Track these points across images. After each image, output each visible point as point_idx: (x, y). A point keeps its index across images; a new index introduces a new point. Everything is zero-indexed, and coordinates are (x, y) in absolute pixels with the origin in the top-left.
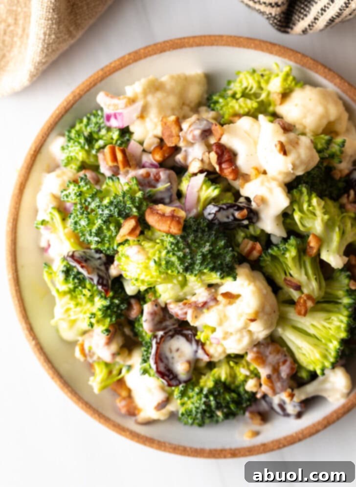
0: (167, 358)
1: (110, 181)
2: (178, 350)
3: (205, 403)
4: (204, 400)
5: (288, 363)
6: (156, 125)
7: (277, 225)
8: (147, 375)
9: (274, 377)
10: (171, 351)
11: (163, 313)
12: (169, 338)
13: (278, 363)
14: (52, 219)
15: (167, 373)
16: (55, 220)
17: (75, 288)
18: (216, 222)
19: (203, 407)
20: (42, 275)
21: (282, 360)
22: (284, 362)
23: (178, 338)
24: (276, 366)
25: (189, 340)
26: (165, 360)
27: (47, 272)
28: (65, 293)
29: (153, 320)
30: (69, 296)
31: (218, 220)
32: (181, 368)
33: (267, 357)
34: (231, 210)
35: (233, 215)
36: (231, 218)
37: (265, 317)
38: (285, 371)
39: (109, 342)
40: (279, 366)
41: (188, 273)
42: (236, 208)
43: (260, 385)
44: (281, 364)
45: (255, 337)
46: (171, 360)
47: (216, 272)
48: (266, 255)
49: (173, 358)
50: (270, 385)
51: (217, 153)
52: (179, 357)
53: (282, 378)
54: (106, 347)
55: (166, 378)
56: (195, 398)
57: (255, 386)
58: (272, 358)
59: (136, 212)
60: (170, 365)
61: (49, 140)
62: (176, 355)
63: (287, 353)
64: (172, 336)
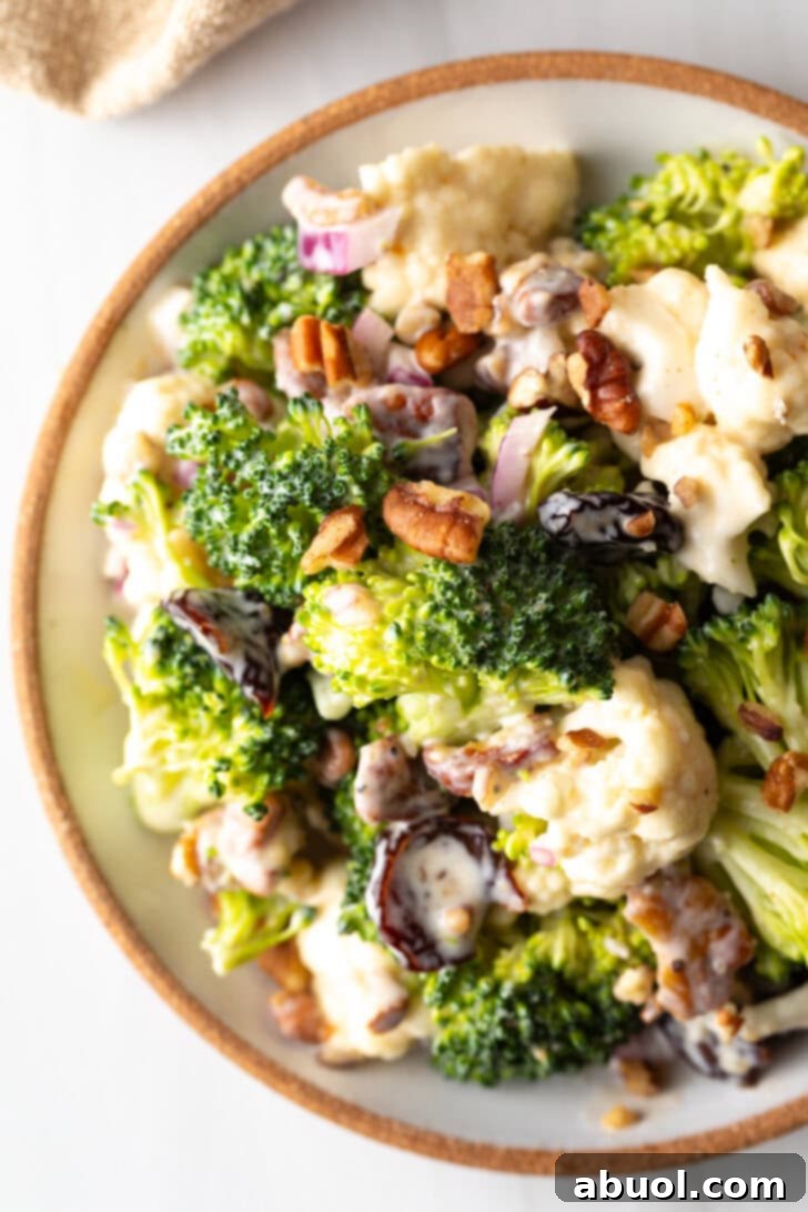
0: (411, 894)
1: (299, 408)
2: (442, 875)
3: (503, 1023)
4: (501, 1013)
5: (732, 935)
6: (433, 275)
7: (733, 561)
8: (355, 936)
9: (693, 969)
10: (424, 876)
11: (410, 773)
12: (422, 840)
13: (706, 933)
14: (139, 501)
15: (409, 934)
16: (145, 505)
17: (185, 689)
18: (570, 538)
19: (498, 1033)
20: (100, 647)
21: (719, 923)
22: (724, 931)
23: (446, 845)
24: (701, 941)
25: (474, 850)
26: (407, 901)
27: (114, 641)
28: (156, 700)
29: (383, 787)
30: (165, 709)
31: (576, 536)
32: (447, 924)
33: (677, 912)
34: (613, 512)
35: (617, 524)
36: (612, 531)
37: (681, 803)
38: (722, 955)
39: (263, 840)
40: (707, 941)
41: (484, 669)
42: (625, 506)
43: (655, 987)
44: (713, 935)
45: (649, 855)
46: (421, 901)
47: (560, 671)
48: (696, 640)
49: (427, 895)
50: (680, 988)
51: (587, 358)
52: (446, 893)
53: (713, 973)
54: (254, 854)
55: (405, 946)
56: (479, 1008)
58: (692, 918)
59: (360, 496)
60: (419, 914)
61: (150, 294)
62: (436, 888)
63: (731, 908)
64: (430, 838)
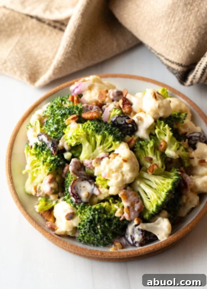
0: (78, 189)
1: (69, 102)
2: (84, 187)
3: (92, 215)
4: (92, 213)
5: (139, 203)
6: (96, 94)
7: (146, 133)
9: (131, 208)
10: (80, 186)
11: (81, 167)
12: (81, 181)
13: (134, 202)
14: (36, 124)
15: (76, 195)
16: (37, 124)
17: (39, 153)
18: (116, 122)
19: (91, 217)
20: (24, 150)
21: (136, 201)
22: (138, 202)
23: (85, 182)
24: (133, 203)
25: (91, 183)
26: (76, 190)
27: (27, 148)
28: (33, 154)
29: (75, 166)
30: (35, 156)
31: (117, 122)
32: (83, 195)
33: (129, 196)
34: (124, 118)
35: (125, 121)
36: (124, 122)
37: (132, 163)
38: (137, 207)
39: (51, 181)
40: (134, 204)
42: (127, 117)
43: (123, 213)
44: (135, 203)
45: (125, 178)
46: (79, 191)
47: (111, 135)
48: (138, 143)
49: (81, 190)
50: (128, 212)
51: (123, 100)
52: (84, 190)
53: (135, 211)
55: (75, 197)
56: (88, 211)
57: (120, 213)
58: (132, 198)
59: (78, 113)
60: (78, 193)
62: (82, 189)
63: (140, 198)
64: (83, 180)
